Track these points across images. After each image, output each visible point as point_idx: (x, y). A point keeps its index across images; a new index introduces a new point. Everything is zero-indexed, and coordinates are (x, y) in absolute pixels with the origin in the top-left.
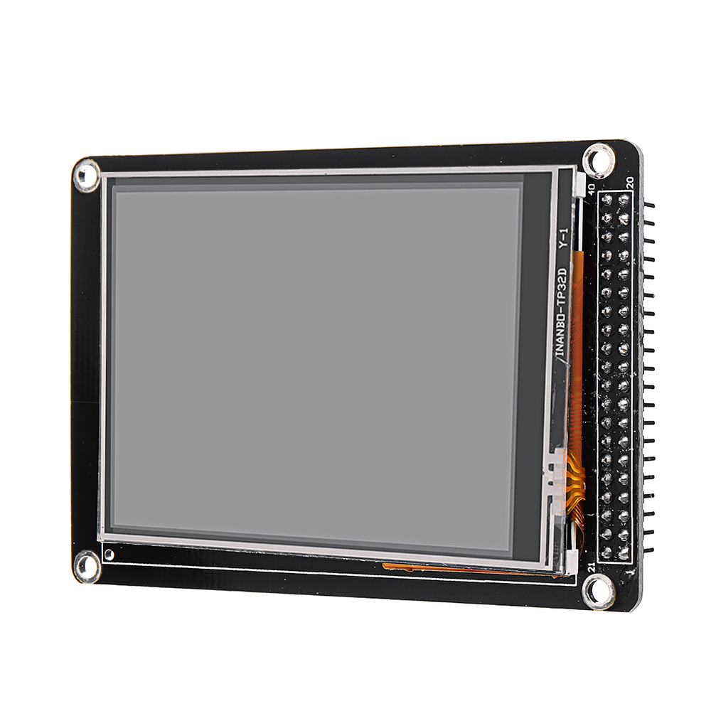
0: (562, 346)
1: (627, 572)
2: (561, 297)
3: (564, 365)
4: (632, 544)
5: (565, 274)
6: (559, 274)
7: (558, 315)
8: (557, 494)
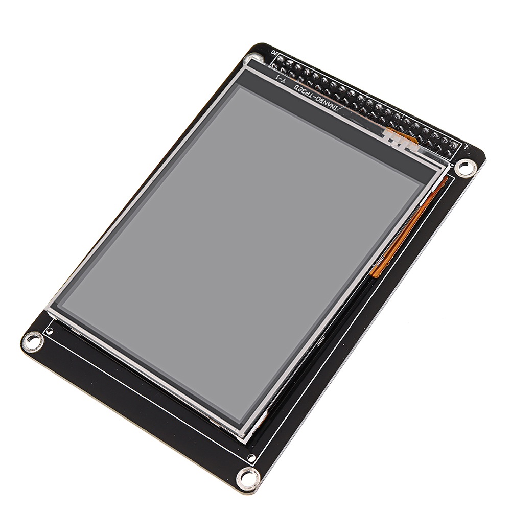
0: (333, 105)
1: (465, 149)
2: (308, 94)
3: (343, 108)
4: (452, 139)
5: (299, 86)
6: (296, 89)
7: (316, 100)
8: (407, 145)
